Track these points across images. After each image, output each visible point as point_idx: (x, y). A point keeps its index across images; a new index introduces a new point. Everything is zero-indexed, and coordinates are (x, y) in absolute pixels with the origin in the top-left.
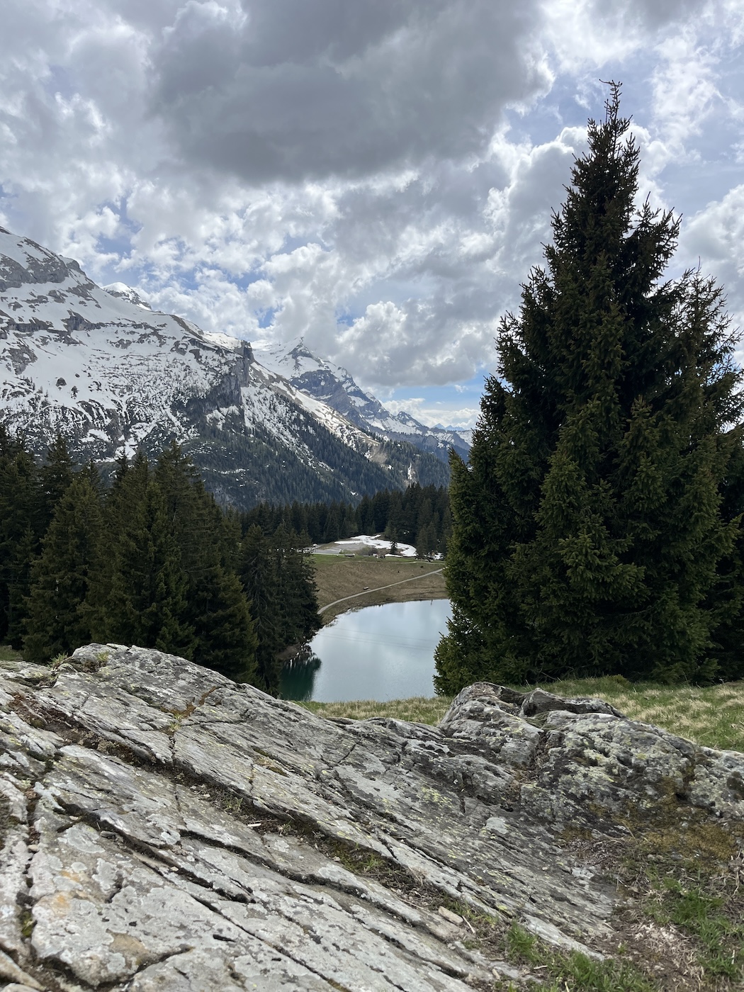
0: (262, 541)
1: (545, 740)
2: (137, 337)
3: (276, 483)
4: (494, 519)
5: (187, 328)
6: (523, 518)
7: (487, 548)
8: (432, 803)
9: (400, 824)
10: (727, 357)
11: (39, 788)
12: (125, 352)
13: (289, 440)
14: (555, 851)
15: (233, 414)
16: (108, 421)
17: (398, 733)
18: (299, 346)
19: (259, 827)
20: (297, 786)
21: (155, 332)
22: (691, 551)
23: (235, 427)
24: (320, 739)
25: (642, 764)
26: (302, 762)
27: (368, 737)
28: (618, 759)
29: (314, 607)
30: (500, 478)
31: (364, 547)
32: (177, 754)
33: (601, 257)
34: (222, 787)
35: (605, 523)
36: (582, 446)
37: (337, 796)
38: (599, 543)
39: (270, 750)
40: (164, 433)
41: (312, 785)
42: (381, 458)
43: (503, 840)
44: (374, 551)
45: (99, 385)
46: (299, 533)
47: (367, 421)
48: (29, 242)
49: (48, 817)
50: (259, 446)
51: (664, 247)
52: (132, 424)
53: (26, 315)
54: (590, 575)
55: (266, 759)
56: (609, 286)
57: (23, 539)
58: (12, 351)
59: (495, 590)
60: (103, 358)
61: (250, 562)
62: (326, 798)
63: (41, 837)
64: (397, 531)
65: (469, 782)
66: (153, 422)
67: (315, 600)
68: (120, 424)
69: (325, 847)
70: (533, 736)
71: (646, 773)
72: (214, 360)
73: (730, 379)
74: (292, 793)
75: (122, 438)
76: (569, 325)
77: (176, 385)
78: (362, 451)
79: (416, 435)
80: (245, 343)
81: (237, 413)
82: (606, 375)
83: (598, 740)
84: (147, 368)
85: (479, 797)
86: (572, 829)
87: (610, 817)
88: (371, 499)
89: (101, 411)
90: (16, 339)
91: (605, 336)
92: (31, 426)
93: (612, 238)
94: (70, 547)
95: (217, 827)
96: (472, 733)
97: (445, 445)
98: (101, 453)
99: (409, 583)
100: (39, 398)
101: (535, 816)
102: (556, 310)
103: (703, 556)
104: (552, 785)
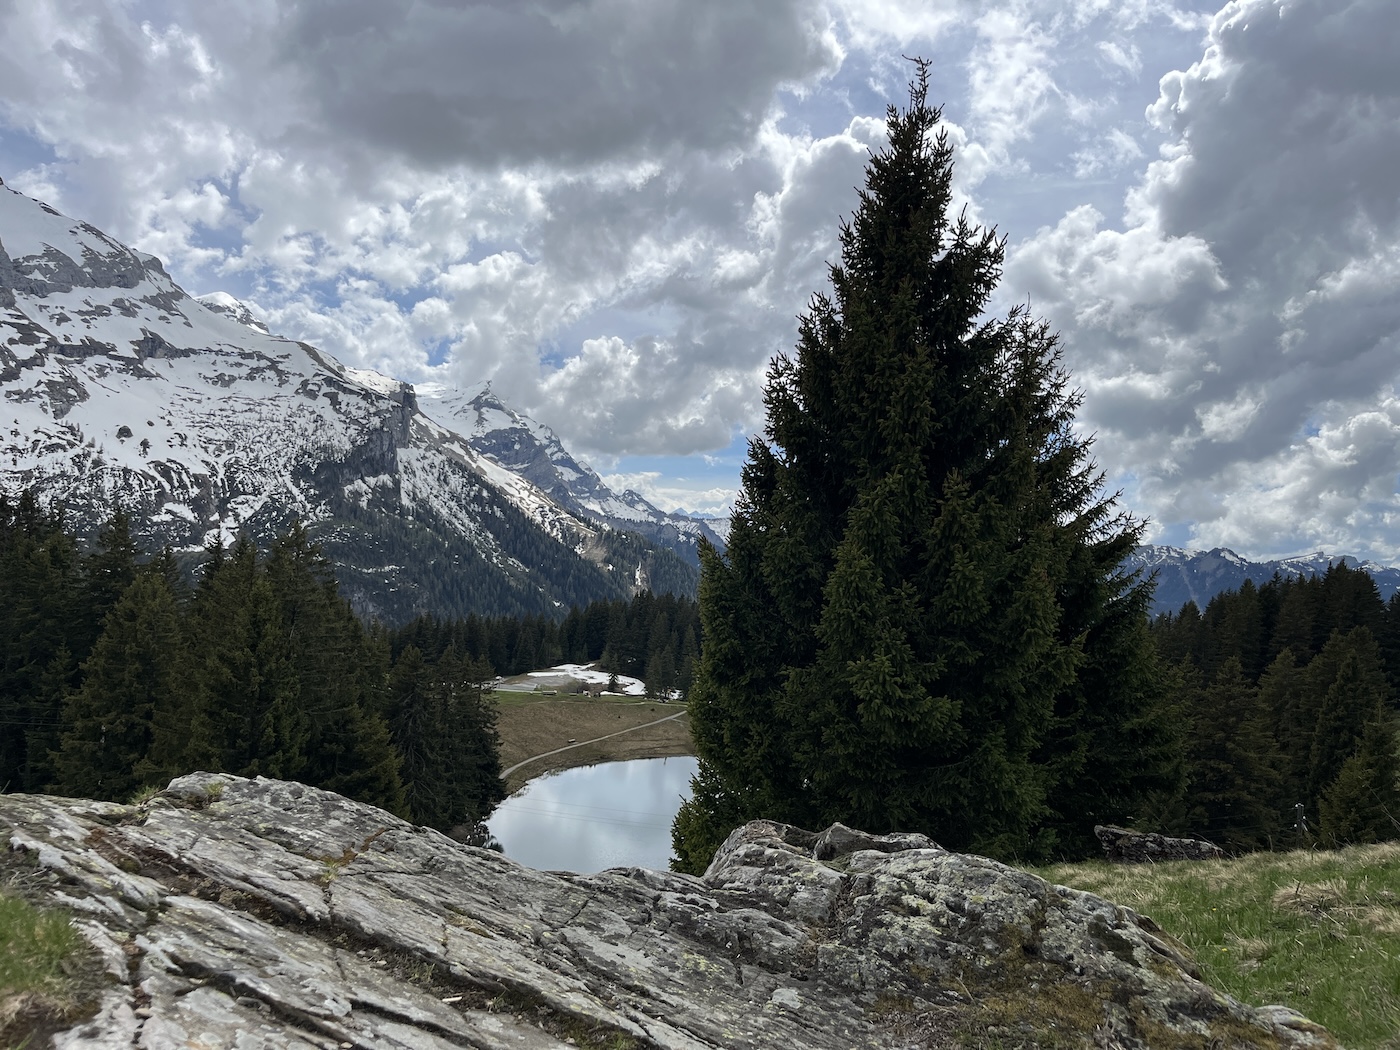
0: (422, 671)
1: (850, 888)
2: (245, 371)
3: (444, 588)
4: (759, 632)
5: (320, 362)
6: (799, 633)
7: (749, 674)
8: (697, 973)
9: (654, 999)
10: (1064, 425)
11: (141, 941)
12: (226, 392)
13: (464, 524)
14: (866, 1027)
15: (384, 486)
16: (195, 491)
17: (648, 885)
18: (485, 393)
19: (459, 1002)
20: (509, 951)
21: (273, 366)
22: (1023, 681)
23: (386, 505)
24: (537, 895)
25: (979, 909)
26: (513, 922)
27: (605, 891)
28: (947, 905)
29: (493, 767)
30: (768, 576)
31: (570, 681)
32: (336, 908)
33: (905, 284)
34: (404, 951)
35: (908, 641)
36: (877, 535)
37: (565, 964)
38: (901, 668)
39: (468, 907)
40: (280, 511)
41: (530, 951)
42: (599, 554)
43: (795, 1016)
44: (584, 686)
45: (183, 438)
46: (476, 659)
47: (580, 501)
48: (88, 228)
49: (158, 977)
50: (420, 533)
51: (985, 275)
52: (231, 497)
53: (76, 332)
54: (888, 712)
55: (464, 919)
56: (914, 322)
57: (52, 663)
58: (51, 384)
59: (759, 734)
60: (191, 400)
61: (402, 701)
62: (550, 967)
63: (152, 1000)
64: (619, 658)
65: (747, 945)
66: (264, 494)
67: (497, 758)
68: (213, 497)
69: (553, 1025)
70: (832, 882)
71: (984, 921)
72: (359, 408)
73: (1070, 453)
74: (503, 960)
75: (216, 516)
76: (861, 371)
77: (300, 442)
78: (572, 543)
79: (648, 523)
80: (405, 386)
81: (390, 484)
82: (910, 440)
83: (920, 882)
84: (258, 416)
85: (760, 964)
86: (887, 999)
87: (937, 980)
88: (582, 610)
89: (184, 476)
90: (58, 368)
91: (910, 387)
92: (74, 495)
93: (919, 259)
94: (127, 676)
95: (399, 1001)
96: (749, 882)
97: (688, 538)
98: (182, 538)
99: (634, 733)
100: (89, 454)
101: (837, 985)
102: (845, 352)
103: (1037, 687)
104: (860, 942)
